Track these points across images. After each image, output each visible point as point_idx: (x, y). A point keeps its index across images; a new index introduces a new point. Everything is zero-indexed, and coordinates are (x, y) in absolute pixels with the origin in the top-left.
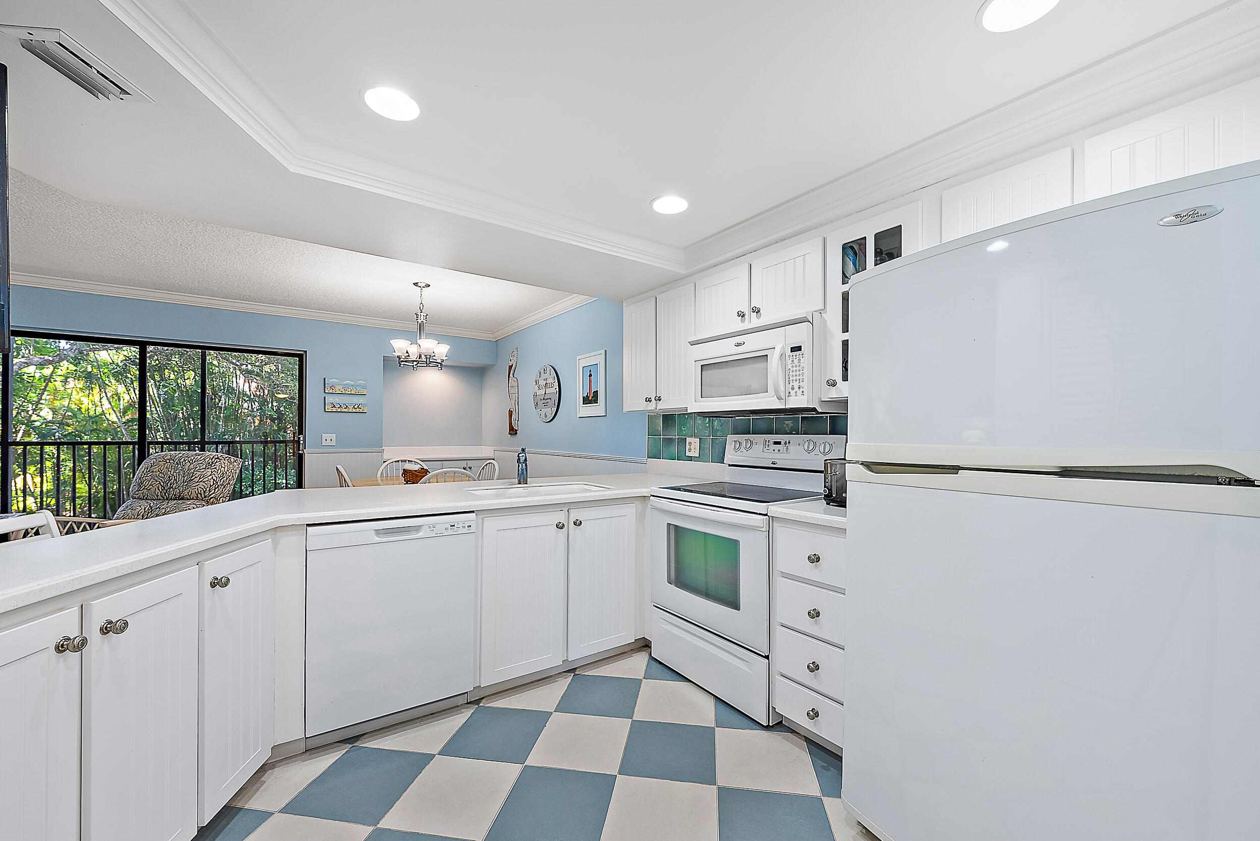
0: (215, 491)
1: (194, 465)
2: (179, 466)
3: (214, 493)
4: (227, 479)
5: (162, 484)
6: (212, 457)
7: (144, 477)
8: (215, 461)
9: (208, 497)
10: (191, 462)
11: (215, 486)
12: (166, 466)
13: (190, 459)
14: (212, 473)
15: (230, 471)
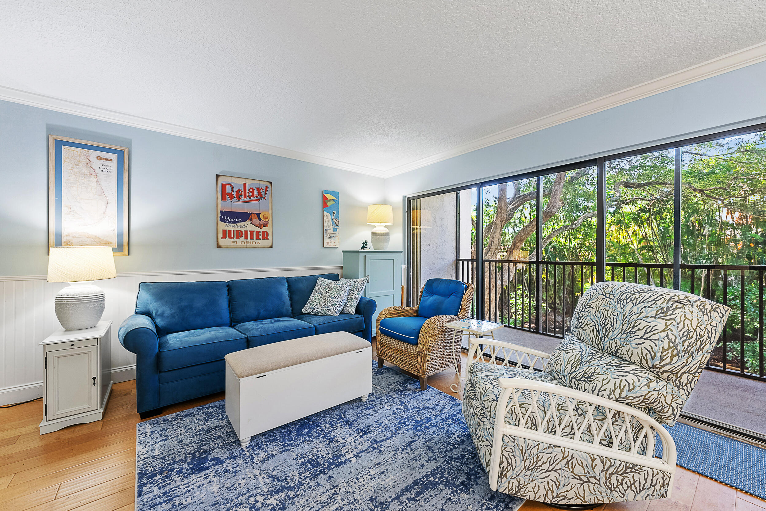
0: (672, 360)
1: (638, 308)
2: (619, 305)
3: (669, 363)
4: (696, 341)
5: (597, 327)
6: (668, 298)
7: (581, 312)
8: (674, 307)
9: (660, 369)
10: (634, 302)
11: (673, 351)
12: (604, 303)
13: (634, 296)
14: (667, 326)
15: (702, 327)
